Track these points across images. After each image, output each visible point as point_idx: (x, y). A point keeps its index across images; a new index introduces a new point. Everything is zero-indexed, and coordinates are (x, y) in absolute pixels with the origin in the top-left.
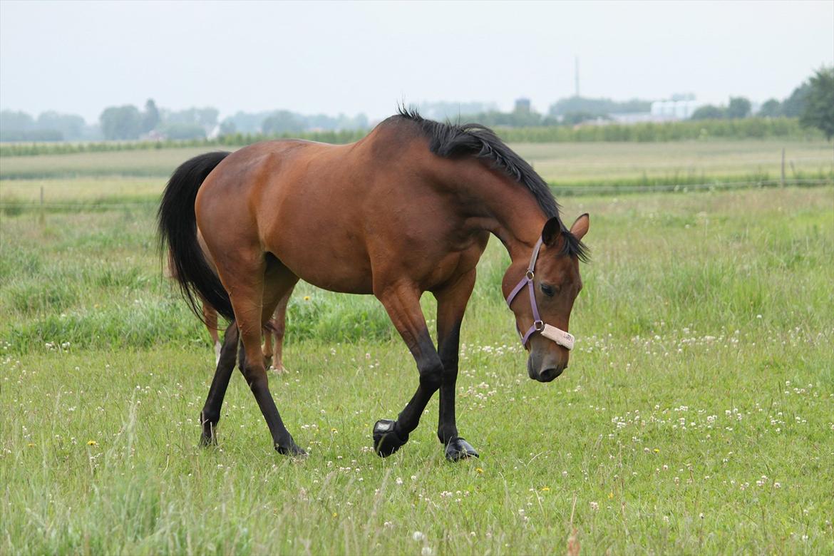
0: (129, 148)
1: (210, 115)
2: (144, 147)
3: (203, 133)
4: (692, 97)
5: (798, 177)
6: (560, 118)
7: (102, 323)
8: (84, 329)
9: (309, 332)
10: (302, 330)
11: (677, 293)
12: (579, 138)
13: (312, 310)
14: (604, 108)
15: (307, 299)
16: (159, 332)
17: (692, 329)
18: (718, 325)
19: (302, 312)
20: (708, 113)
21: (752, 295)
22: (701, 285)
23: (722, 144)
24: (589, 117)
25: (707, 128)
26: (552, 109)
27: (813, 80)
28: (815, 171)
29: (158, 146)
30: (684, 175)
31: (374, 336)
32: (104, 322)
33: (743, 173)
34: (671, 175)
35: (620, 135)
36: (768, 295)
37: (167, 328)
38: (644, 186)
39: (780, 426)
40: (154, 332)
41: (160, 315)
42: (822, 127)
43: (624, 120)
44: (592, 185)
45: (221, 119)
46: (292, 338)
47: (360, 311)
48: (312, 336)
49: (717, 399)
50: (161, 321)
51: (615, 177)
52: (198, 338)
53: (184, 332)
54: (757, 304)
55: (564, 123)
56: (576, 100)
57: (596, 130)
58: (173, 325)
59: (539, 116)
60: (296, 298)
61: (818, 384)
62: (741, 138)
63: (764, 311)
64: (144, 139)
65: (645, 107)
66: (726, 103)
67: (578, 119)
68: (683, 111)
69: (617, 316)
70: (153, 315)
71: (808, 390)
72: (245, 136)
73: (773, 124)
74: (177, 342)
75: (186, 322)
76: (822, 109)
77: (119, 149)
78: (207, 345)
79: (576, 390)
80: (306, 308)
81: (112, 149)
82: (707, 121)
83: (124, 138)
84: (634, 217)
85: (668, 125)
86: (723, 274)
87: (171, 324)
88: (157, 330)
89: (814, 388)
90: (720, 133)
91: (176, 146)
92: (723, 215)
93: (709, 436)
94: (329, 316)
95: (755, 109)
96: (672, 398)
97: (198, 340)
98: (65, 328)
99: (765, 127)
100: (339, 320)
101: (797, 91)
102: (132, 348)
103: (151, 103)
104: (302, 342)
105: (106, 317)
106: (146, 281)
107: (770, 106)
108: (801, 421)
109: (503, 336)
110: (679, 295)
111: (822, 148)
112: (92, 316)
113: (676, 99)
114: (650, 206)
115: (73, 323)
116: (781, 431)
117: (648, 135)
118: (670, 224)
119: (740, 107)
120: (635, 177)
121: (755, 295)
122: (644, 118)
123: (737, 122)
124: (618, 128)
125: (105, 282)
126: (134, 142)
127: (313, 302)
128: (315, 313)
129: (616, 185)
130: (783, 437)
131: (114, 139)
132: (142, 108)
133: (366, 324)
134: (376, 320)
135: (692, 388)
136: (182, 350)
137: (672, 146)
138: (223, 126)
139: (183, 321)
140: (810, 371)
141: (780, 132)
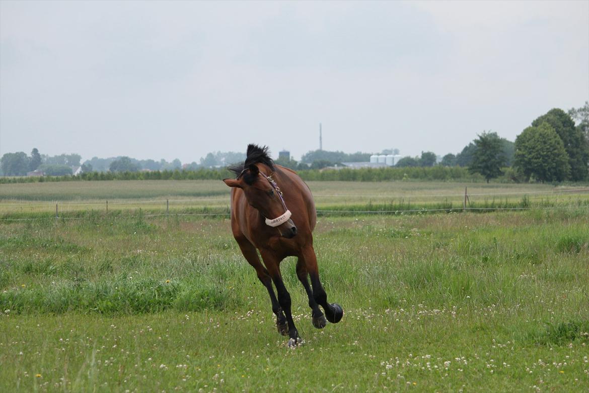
0: (22, 181)
1: (75, 159)
2: (32, 180)
3: (70, 172)
4: (397, 152)
5: (471, 206)
6: (309, 165)
7: (31, 297)
8: (19, 301)
9: (170, 304)
10: (164, 303)
11: (413, 281)
12: (323, 178)
13: (171, 289)
14: (339, 158)
15: (168, 282)
16: (69, 303)
17: (424, 305)
18: (441, 303)
19: (165, 291)
20: (407, 162)
21: (462, 282)
22: (429, 275)
23: (418, 183)
24: (329, 164)
25: (408, 172)
26: (303, 158)
27: (476, 141)
28: (482, 202)
29: (41, 180)
30: (396, 203)
31: (213, 307)
32: (32, 296)
33: (435, 203)
34: (388, 203)
35: (350, 176)
36: (473, 283)
37: (74, 301)
38: (371, 210)
39: (492, 368)
40: (66, 303)
41: (70, 292)
42: (483, 173)
43: (352, 166)
44: (335, 209)
45: (82, 162)
46: (159, 309)
47: (204, 290)
48: (171, 307)
49: (448, 351)
50: (70, 296)
51: (350, 204)
52: (95, 307)
53: (86, 303)
54: (466, 289)
55: (312, 168)
56: (319, 153)
57: (334, 172)
58: (79, 299)
59: (296, 162)
60: (160, 282)
61: (513, 341)
62: (430, 180)
63: (471, 293)
64: (30, 175)
65: (366, 158)
66: (420, 156)
67: (321, 165)
68: (391, 161)
69: (375, 296)
70: (65, 291)
71: (507, 345)
72: (100, 173)
73: (451, 170)
74: (82, 310)
75: (87, 297)
76: (484, 161)
77: (15, 181)
78: (102, 312)
79: (354, 344)
80: (167, 288)
81: (10, 181)
82: (407, 168)
83: (17, 174)
84: (369, 230)
85: (382, 170)
86: (443, 269)
87: (78, 298)
88: (67, 302)
89: (511, 344)
90: (416, 176)
91: (53, 180)
92: (429, 230)
93: (447, 374)
94: (183, 293)
95: (439, 161)
96: (417, 349)
97: (95, 309)
98: (6, 300)
99: (446, 172)
100: (190, 296)
101: (466, 149)
102: (51, 314)
103: (35, 151)
104: (165, 311)
105: (33, 293)
106: (56, 269)
107: (449, 158)
108: (507, 365)
109: (299, 308)
110: (415, 282)
111: (483, 187)
112: (24, 292)
113: (386, 153)
114: (380, 223)
115: (12, 298)
116: (494, 372)
117: (369, 176)
118: (394, 235)
119: (429, 158)
120: (364, 204)
121: (465, 282)
122: (366, 165)
123: (427, 168)
124: (348, 172)
125: (28, 270)
126: (24, 177)
127: (172, 284)
128: (173, 291)
129: (351, 209)
130: (495, 375)
131: (10, 175)
132: (29, 154)
133: (208, 299)
134: (214, 297)
135: (430, 343)
136: (85, 316)
137: (385, 184)
138: (83, 167)
139: (85, 296)
140: (507, 333)
141: (456, 176)
